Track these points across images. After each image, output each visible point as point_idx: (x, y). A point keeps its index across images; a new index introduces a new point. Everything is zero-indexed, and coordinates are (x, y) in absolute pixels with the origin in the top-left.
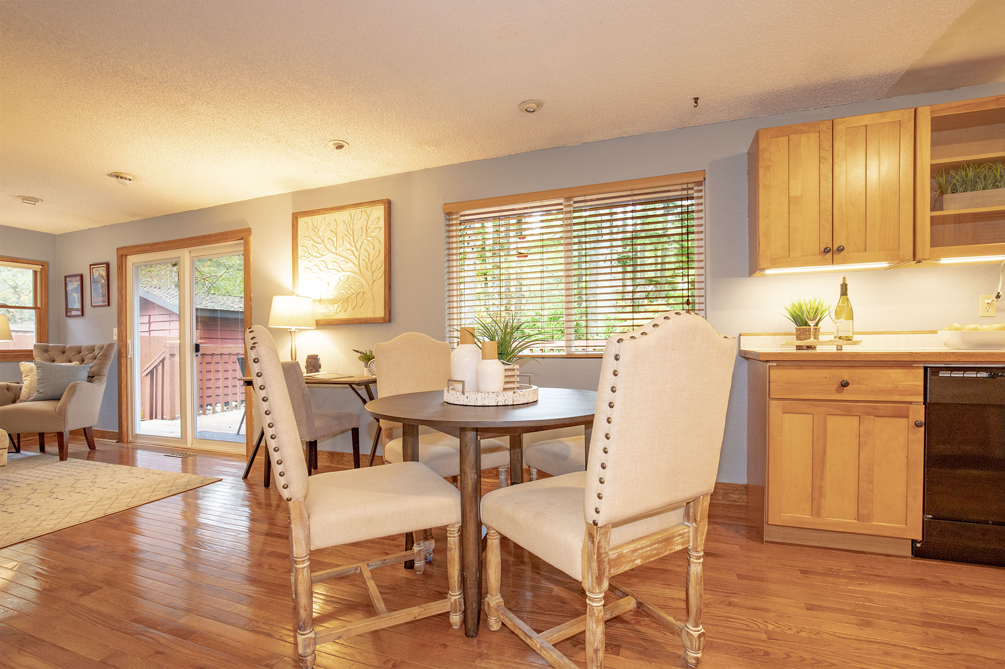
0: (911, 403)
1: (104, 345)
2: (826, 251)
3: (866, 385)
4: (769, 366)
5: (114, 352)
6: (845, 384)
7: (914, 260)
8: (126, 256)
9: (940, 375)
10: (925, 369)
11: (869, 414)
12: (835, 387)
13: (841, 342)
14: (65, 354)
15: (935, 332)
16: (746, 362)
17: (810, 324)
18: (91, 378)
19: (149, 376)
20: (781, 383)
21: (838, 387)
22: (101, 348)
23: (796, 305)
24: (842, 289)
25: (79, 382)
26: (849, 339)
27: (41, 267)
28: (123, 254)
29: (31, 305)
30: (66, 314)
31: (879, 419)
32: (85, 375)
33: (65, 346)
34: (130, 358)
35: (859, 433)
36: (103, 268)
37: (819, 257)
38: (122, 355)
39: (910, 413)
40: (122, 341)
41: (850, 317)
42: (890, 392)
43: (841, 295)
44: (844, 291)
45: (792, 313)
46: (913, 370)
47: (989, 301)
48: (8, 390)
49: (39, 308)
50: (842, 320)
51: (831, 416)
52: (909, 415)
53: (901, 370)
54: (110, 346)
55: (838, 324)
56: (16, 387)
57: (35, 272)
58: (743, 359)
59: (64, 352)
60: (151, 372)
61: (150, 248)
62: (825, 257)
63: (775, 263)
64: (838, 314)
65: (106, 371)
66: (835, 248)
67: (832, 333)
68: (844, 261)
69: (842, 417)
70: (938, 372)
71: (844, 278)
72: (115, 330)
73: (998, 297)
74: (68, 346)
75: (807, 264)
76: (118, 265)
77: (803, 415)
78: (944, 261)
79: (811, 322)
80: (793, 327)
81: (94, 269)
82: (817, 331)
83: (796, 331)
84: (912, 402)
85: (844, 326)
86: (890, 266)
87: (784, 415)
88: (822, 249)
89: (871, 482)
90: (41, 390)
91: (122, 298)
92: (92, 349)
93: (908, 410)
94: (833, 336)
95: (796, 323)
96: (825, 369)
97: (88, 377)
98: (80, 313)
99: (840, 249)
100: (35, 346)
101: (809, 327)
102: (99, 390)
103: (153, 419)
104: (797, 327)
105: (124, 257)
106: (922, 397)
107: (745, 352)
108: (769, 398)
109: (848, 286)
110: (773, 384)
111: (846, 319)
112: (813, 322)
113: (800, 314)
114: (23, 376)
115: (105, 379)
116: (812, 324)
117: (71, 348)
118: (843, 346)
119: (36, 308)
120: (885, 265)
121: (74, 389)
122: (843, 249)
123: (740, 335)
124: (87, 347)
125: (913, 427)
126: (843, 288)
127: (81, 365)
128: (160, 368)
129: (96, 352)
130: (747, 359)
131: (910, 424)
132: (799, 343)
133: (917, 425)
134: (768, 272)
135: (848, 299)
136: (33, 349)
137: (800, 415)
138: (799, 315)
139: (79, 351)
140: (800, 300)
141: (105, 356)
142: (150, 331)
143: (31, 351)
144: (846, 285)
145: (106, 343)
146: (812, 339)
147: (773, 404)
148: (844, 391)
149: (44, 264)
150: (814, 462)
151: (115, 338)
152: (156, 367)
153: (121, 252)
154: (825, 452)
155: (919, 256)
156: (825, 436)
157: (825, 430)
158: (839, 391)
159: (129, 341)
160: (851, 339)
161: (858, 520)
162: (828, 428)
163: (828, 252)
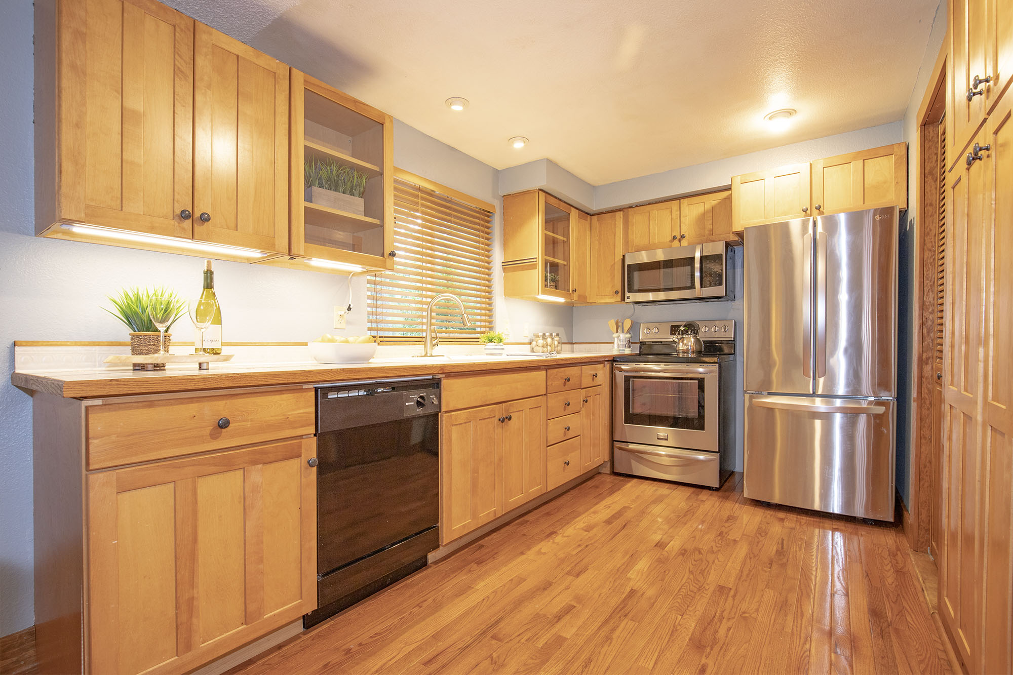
0: (301, 437)
2: (185, 215)
3: (252, 421)
4: (87, 408)
6: (223, 424)
7: (289, 255)
9: (329, 397)
10: (316, 389)
11: (255, 463)
12: (208, 431)
13: (205, 358)
15: (306, 344)
16: (29, 402)
17: (159, 329)
20: (114, 438)
21: (213, 429)
23: (131, 296)
24: (206, 279)
26: (215, 352)
31: (268, 466)
35: (244, 495)
37: (172, 222)
39: (302, 451)
41: (218, 320)
42: (278, 426)
43: (204, 288)
44: (209, 281)
45: (124, 307)
46: (305, 393)
47: (342, 313)
50: (208, 324)
51: (203, 478)
52: (301, 453)
53: (292, 395)
55: (202, 330)
58: (21, 392)
62: (181, 225)
63: (94, 217)
64: (200, 315)
66: (197, 214)
67: (192, 344)
68: (207, 238)
69: (221, 476)
70: (327, 393)
71: (209, 263)
73: (349, 309)
75: (152, 229)
77: (158, 488)
78: (316, 262)
79: (161, 325)
80: (125, 332)
82: (167, 338)
83: (132, 339)
84: (303, 436)
85: (211, 334)
86: (263, 258)
87: (120, 496)
88: (178, 212)
89: (261, 560)
93: (300, 447)
94: (194, 348)
95: (130, 324)
96: (192, 403)
99: (205, 219)
101: (157, 333)
104: (133, 332)
106: (314, 427)
107: (27, 378)
108: (87, 470)
109: (215, 276)
110: (96, 441)
111: (213, 323)
112: (164, 325)
113: (139, 311)
116: (161, 328)
118: (210, 363)
120: (256, 254)
122: (208, 219)
123: (15, 344)
125: (307, 468)
126: (207, 275)
130: (31, 393)
131: (302, 464)
132: (140, 359)
133: (311, 465)
134: (77, 229)
135: (214, 294)
137: (153, 489)
138: (136, 313)
140: (138, 289)
144: (212, 273)
146: (162, 352)
147: (96, 479)
148: (223, 434)
150: (178, 563)
154: (195, 540)
155: (294, 251)
156: (195, 512)
157: (195, 502)
158: (214, 436)
160: (218, 352)
161: (246, 624)
162: (200, 498)
163: (187, 217)
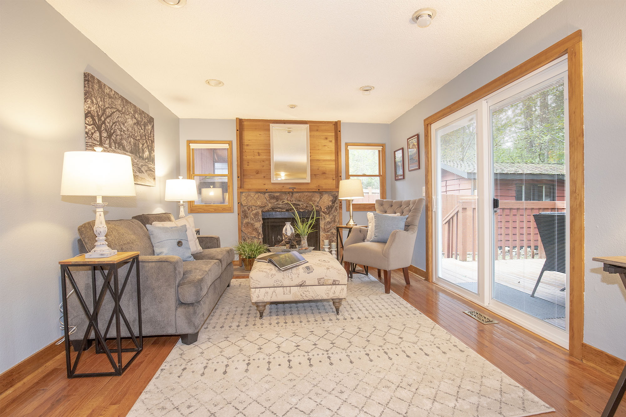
1: (416, 200)
5: (423, 206)
8: (431, 124)
14: (392, 207)
18: (407, 227)
19: (447, 224)
22: (414, 202)
25: (398, 230)
27: (382, 147)
28: (428, 123)
29: (378, 174)
30: (395, 178)
32: (402, 225)
33: (393, 201)
34: (434, 211)
36: (415, 139)
38: (428, 209)
40: (429, 197)
48: (360, 231)
49: (381, 176)
54: (420, 200)
56: (365, 230)
57: (379, 151)
59: (392, 206)
60: (449, 222)
61: (449, 110)
65: (417, 222)
72: (424, 188)
74: (394, 201)
76: (425, 133)
81: (410, 142)
90: (376, 235)
91: (428, 161)
92: (408, 203)
97: (405, 226)
98: (402, 177)
100: (377, 201)
102: (412, 237)
103: (449, 258)
105: (429, 125)
114: (369, 222)
115: (416, 229)
117: (396, 202)
119: (379, 176)
121: (394, 235)
124: (405, 201)
127: (401, 217)
128: (455, 218)
129: (411, 206)
136: (375, 203)
139: (400, 204)
141: (416, 210)
142: (446, 191)
143: (374, 204)
145: (417, 198)
149: (383, 145)
151: (424, 194)
152: (452, 218)
153: (427, 122)
159: (434, 197)
